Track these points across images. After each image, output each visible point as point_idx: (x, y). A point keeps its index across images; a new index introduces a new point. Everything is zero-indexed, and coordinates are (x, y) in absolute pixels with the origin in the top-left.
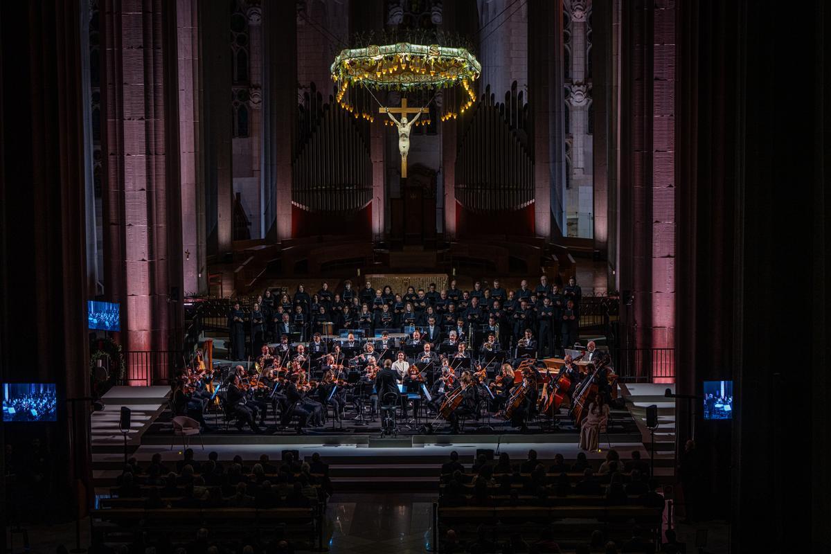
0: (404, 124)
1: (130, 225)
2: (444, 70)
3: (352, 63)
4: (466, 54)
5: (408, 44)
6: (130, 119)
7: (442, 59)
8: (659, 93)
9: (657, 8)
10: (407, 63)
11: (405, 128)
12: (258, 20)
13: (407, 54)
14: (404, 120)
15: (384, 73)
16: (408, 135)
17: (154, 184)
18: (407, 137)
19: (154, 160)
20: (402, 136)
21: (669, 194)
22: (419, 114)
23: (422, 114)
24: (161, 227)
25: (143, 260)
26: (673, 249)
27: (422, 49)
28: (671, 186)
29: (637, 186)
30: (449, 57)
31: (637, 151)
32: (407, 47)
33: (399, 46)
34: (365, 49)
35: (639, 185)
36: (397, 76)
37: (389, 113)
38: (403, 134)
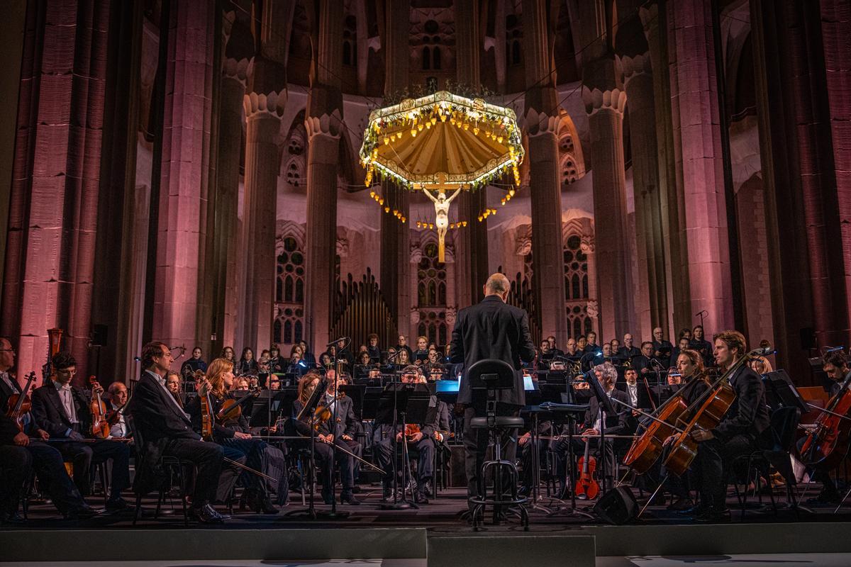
0: (442, 199)
1: (36, 227)
2: (482, 165)
3: (383, 125)
6: (51, 74)
7: (488, 118)
8: (830, 40)
10: (449, 116)
11: (443, 205)
13: (448, 105)
14: (442, 195)
15: (420, 129)
16: (447, 212)
17: (82, 169)
18: (445, 214)
19: (84, 134)
20: (439, 213)
22: (459, 189)
23: (462, 191)
24: (87, 234)
25: (52, 280)
27: (464, 102)
29: (807, 174)
30: (495, 115)
31: (802, 124)
32: (448, 95)
33: (439, 94)
34: (398, 105)
35: (809, 172)
36: (431, 176)
37: (424, 189)
38: (441, 211)
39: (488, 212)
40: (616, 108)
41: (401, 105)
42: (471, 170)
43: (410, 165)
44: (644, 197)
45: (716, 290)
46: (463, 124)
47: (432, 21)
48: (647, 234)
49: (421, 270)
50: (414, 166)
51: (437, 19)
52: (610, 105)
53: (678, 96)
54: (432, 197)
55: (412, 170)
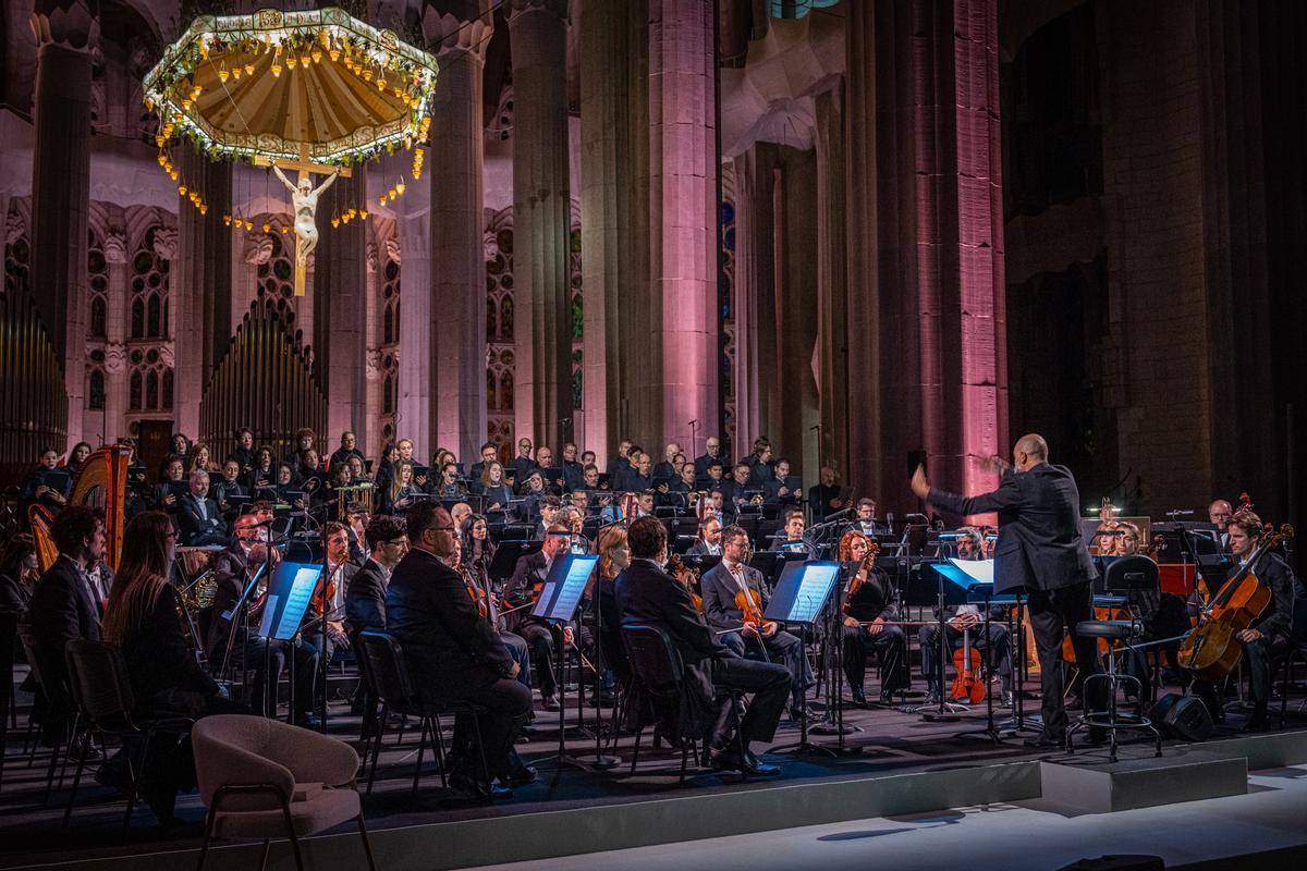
0: (306, 189)
2: (344, 132)
3: (218, 45)
5: (345, 12)
8: (962, 64)
10: (342, 52)
11: (306, 198)
13: (342, 33)
14: (305, 182)
15: (290, 66)
16: (313, 213)
18: (310, 213)
20: (301, 212)
21: (982, 260)
22: (334, 175)
26: (993, 370)
27: (368, 32)
28: (985, 245)
29: (923, 243)
30: (410, 63)
31: (922, 173)
32: (344, 16)
33: (329, 13)
34: (251, 17)
35: (927, 241)
37: (276, 168)
38: (305, 208)
39: (352, 213)
40: (477, 52)
41: (257, 17)
42: (323, 137)
43: (222, 115)
44: (533, 207)
45: (699, 371)
46: (363, 69)
48: (534, 265)
50: (227, 118)
52: (469, 45)
53: (661, 75)
54: (288, 183)
55: (221, 123)
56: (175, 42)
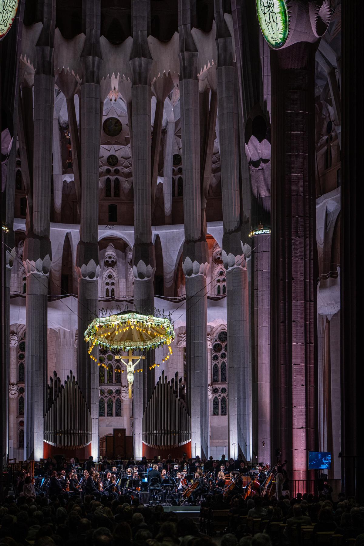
0: (130, 365)
3: (100, 327)
4: (169, 322)
5: (135, 314)
7: (155, 325)
8: (296, 330)
9: (294, 279)
10: (135, 326)
11: (131, 368)
12: (15, 344)
13: (135, 320)
14: (131, 363)
15: (120, 332)
18: (132, 373)
21: (302, 390)
22: (140, 359)
26: (305, 423)
27: (143, 318)
28: (303, 385)
30: (159, 324)
31: (282, 365)
33: (131, 314)
35: (284, 385)
36: (123, 342)
37: (121, 359)
38: (130, 371)
39: (155, 366)
40: (244, 266)
41: (111, 318)
42: (145, 340)
43: (111, 337)
46: (142, 329)
47: (113, 155)
49: (101, 355)
51: (117, 154)
52: (240, 265)
53: (258, 309)
55: (113, 339)
56: (90, 324)
